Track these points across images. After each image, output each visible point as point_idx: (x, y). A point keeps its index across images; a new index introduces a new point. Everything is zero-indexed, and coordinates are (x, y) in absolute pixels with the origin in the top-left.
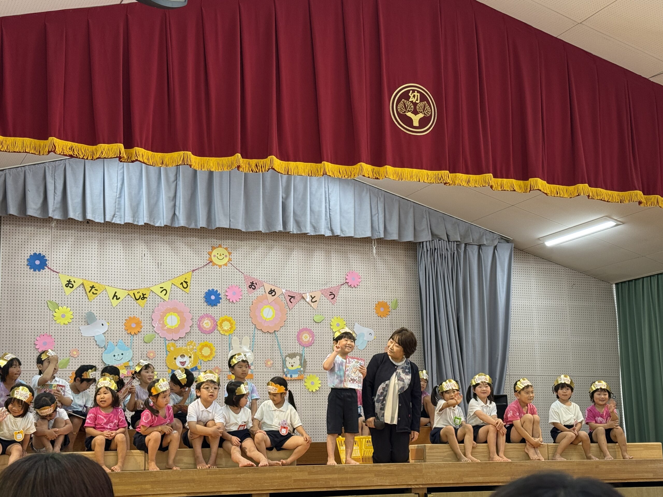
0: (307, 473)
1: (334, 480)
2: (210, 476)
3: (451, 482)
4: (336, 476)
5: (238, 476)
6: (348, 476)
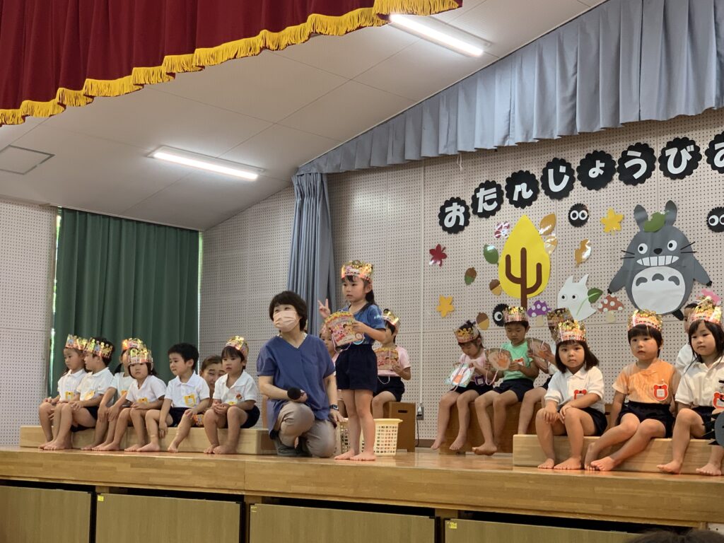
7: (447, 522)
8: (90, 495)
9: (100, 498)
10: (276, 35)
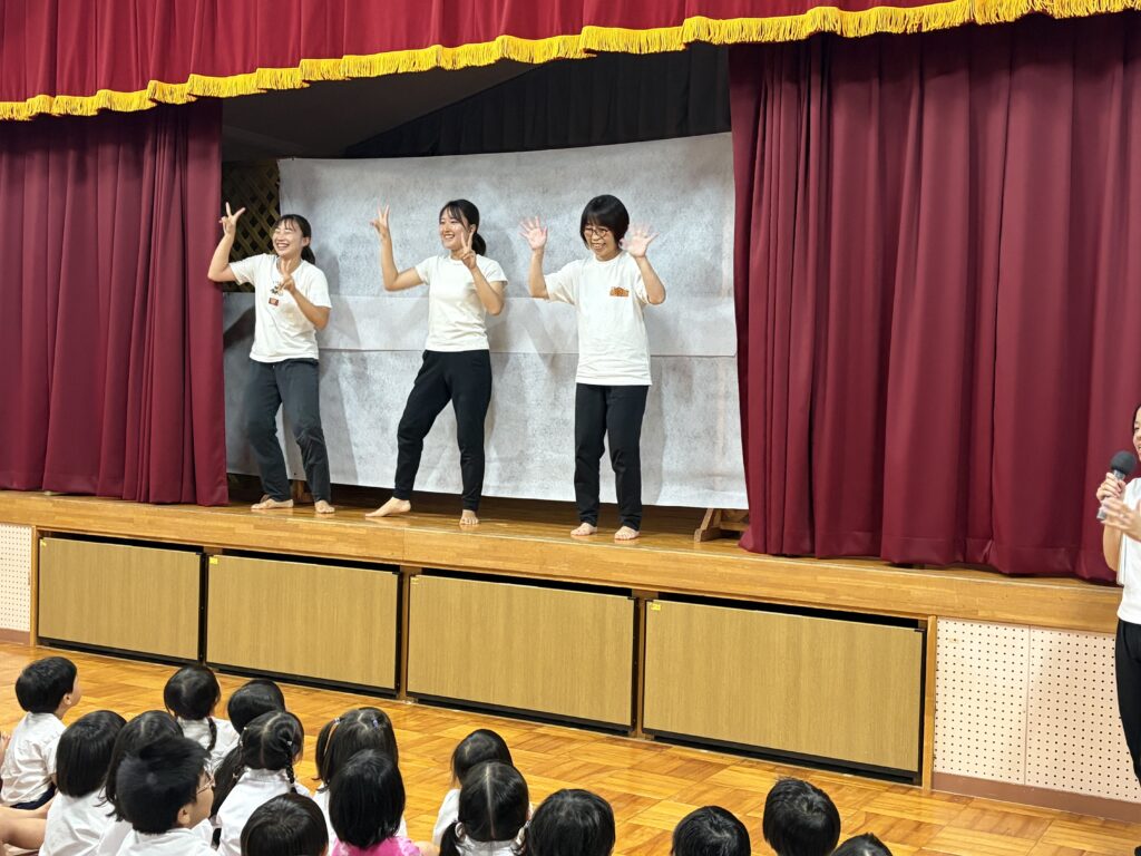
0: (252, 526)
1: (286, 539)
2: (148, 517)
3: (444, 562)
4: (287, 534)
5: (178, 520)
6: (304, 536)
7: (649, 604)
8: (198, 557)
9: (213, 561)
10: (449, 51)
